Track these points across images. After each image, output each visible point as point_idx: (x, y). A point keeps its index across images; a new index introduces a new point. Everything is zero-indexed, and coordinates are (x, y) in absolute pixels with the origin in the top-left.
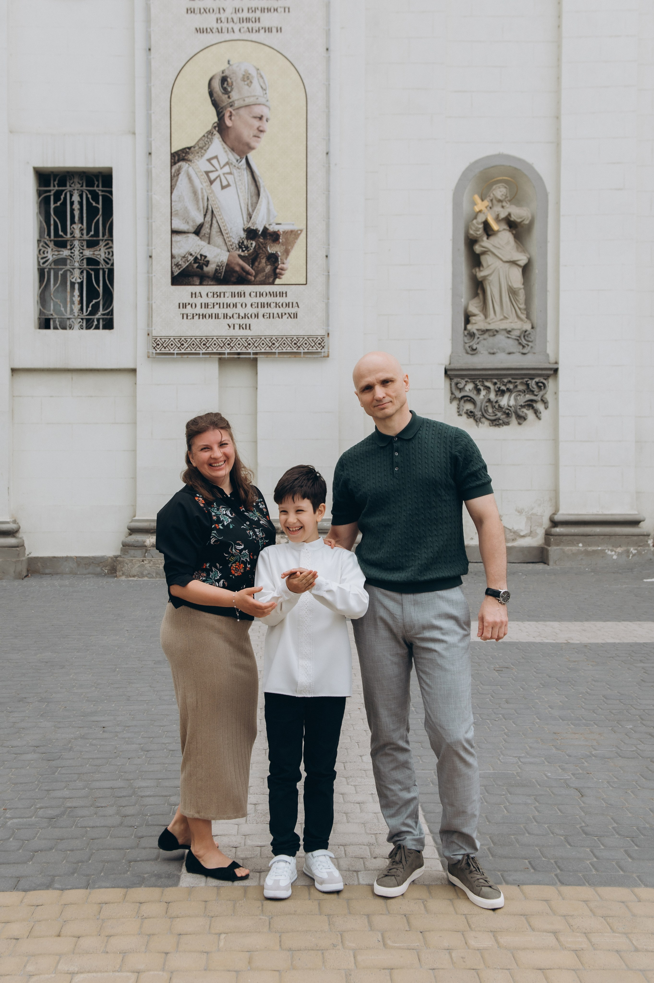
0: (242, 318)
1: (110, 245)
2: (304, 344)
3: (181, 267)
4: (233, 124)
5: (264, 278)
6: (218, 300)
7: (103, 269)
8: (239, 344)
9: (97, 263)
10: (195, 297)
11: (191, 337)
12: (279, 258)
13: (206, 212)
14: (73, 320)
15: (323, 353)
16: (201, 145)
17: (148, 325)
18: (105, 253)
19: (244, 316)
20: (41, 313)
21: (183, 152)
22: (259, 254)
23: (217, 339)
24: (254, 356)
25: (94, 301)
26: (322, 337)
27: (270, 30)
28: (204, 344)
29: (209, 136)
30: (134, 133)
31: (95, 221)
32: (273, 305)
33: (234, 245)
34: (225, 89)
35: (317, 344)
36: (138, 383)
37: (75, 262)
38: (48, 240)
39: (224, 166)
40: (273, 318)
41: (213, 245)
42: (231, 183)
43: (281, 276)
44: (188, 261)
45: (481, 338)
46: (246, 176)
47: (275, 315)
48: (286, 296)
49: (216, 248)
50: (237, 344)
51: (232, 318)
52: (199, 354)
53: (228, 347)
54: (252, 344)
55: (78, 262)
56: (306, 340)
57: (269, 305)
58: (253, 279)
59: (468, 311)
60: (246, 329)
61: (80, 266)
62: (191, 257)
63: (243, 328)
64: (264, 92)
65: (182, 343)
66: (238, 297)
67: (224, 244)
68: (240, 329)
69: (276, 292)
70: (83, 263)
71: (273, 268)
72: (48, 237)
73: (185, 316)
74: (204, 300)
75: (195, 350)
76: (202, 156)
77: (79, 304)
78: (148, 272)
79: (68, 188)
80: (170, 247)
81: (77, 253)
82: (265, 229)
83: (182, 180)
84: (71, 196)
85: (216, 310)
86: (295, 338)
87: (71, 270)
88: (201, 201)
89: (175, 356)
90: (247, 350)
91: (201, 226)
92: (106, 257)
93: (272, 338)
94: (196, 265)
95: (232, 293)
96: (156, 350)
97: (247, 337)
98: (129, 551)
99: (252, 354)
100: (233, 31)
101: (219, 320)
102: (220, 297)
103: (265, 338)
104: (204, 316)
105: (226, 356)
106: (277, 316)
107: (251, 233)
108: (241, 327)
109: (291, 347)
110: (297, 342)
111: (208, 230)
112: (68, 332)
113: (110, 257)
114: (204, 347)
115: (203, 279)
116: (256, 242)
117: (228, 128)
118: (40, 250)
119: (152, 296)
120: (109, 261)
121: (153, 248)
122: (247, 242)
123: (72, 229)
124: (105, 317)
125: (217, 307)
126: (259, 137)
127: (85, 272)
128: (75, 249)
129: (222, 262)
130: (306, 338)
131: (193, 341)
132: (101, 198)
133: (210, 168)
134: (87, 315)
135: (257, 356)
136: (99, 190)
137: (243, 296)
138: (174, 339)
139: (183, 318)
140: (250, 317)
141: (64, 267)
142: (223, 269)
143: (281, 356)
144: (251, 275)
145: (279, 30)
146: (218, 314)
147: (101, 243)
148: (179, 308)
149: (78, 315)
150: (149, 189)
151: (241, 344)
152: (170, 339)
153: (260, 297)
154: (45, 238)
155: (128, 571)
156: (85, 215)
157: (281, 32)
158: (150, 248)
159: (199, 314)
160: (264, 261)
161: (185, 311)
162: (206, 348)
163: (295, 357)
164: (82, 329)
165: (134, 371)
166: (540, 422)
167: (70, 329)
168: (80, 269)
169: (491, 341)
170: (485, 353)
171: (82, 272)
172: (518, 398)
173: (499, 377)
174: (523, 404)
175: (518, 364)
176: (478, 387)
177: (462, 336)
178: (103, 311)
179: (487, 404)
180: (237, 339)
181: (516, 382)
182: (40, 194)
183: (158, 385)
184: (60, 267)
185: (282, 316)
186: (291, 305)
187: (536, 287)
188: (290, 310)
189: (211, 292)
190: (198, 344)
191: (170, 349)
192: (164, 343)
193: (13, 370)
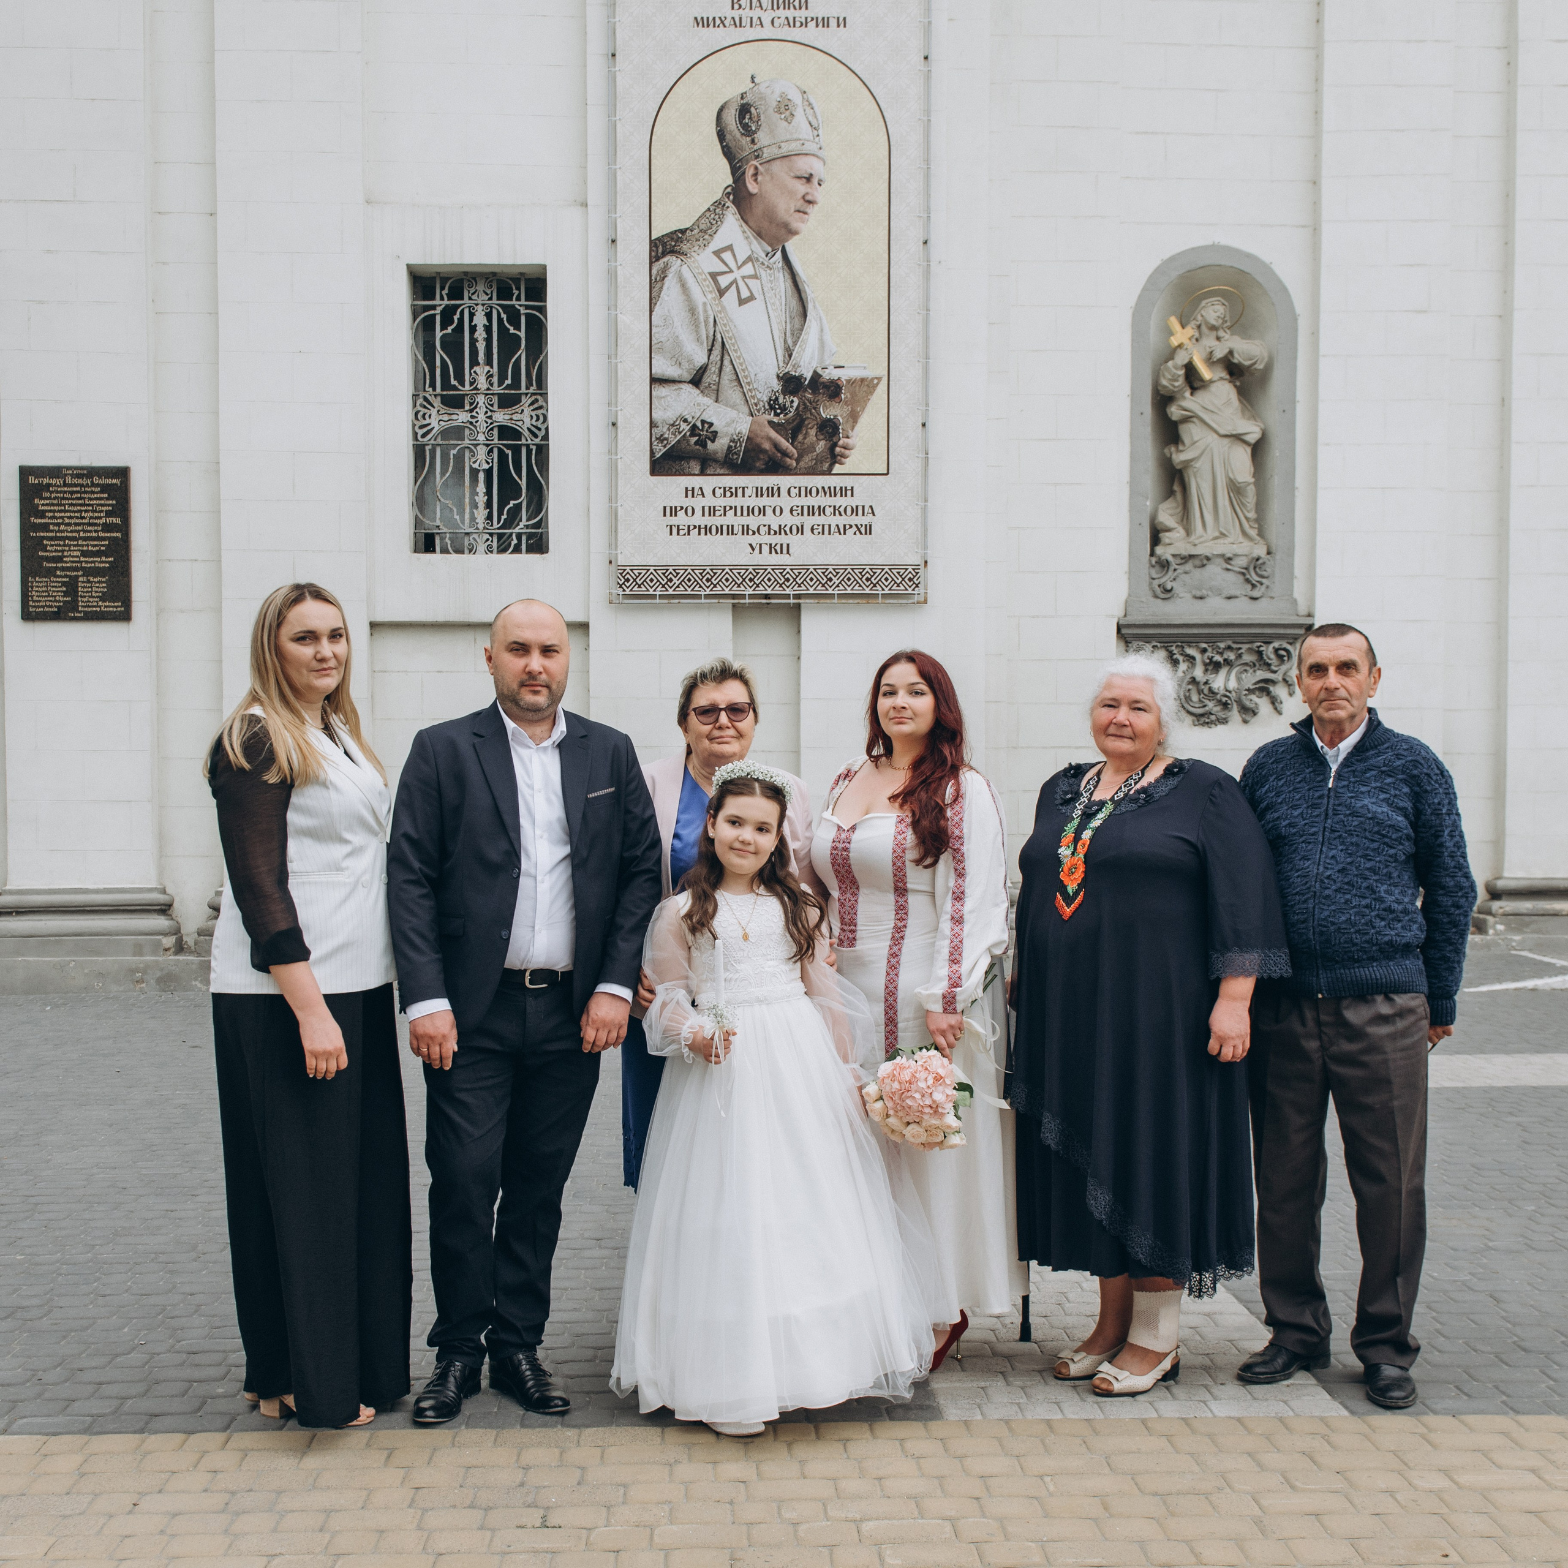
0: (775, 533)
1: (541, 403)
2: (883, 580)
4: (760, 190)
5: (814, 462)
6: (732, 502)
7: (528, 446)
8: (769, 580)
9: (517, 435)
11: (685, 568)
13: (713, 345)
14: (475, 536)
15: (916, 596)
16: (702, 227)
17: (610, 546)
18: (532, 416)
19: (777, 530)
20: (418, 523)
21: (672, 239)
22: (805, 419)
23: (731, 570)
24: (796, 601)
25: (512, 503)
26: (914, 567)
27: (825, 22)
28: (708, 580)
29: (717, 211)
30: (585, 205)
31: (513, 360)
32: (829, 511)
34: (746, 127)
35: (907, 580)
36: (592, 647)
37: (478, 432)
38: (430, 394)
39: (744, 263)
40: (830, 534)
42: (756, 295)
43: (843, 460)
44: (680, 433)
45: (1180, 569)
46: (782, 282)
47: (833, 529)
48: (852, 495)
50: (766, 579)
51: (757, 533)
52: (699, 597)
53: (751, 584)
54: (792, 580)
55: (484, 433)
56: (887, 572)
57: (822, 511)
58: (795, 464)
60: (782, 553)
61: (487, 440)
63: (776, 552)
64: (816, 133)
65: (669, 577)
66: (768, 496)
68: (771, 553)
69: (835, 488)
70: (492, 435)
72: (431, 389)
73: (675, 530)
74: (709, 501)
75: (692, 590)
77: (485, 508)
78: (610, 452)
79: (466, 300)
81: (481, 417)
82: (816, 376)
83: (670, 289)
84: (472, 315)
85: (730, 519)
86: (867, 568)
87: (472, 447)
88: (703, 324)
89: (658, 601)
90: (784, 590)
91: (703, 370)
92: (532, 425)
93: (827, 569)
94: (694, 439)
95: (757, 488)
96: (624, 590)
97: (784, 567)
99: (792, 597)
100: (761, 24)
101: (734, 536)
102: (736, 496)
103: (815, 569)
104: (708, 530)
105: (747, 601)
106: (837, 530)
107: (791, 383)
108: (773, 550)
109: (860, 586)
110: (872, 576)
111: (715, 377)
112: (466, 557)
113: (539, 424)
114: (708, 584)
115: (707, 464)
116: (800, 399)
117: (751, 195)
118: (416, 414)
119: (617, 494)
120: (539, 432)
121: (619, 408)
123: (473, 375)
124: (533, 531)
125: (730, 513)
126: (805, 213)
127: (496, 451)
128: (478, 410)
130: (887, 569)
131: (689, 573)
132: (523, 319)
134: (498, 528)
135: (800, 601)
136: (520, 305)
137: (776, 495)
138: (655, 570)
139: (671, 534)
140: (788, 532)
141: (460, 442)
142: (741, 446)
143: (843, 601)
144: (790, 458)
145: (842, 22)
146: (732, 526)
147: (523, 398)
148: (665, 515)
149: (484, 528)
150: (612, 305)
151: (773, 579)
152: (648, 570)
153: (806, 496)
154: (425, 390)
156: (495, 351)
157: (845, 26)
159: (699, 526)
160: (813, 432)
161: (674, 521)
162: (712, 586)
163: (868, 603)
164: (491, 552)
165: (585, 626)
166: (1282, 717)
167: (470, 552)
168: (487, 445)
169: (1197, 573)
170: (1188, 596)
171: (491, 451)
172: (1243, 676)
173: (1212, 639)
174: (1252, 687)
175: (1245, 616)
176: (1175, 657)
177: (1148, 565)
178: (528, 520)
179: (1190, 687)
180: (766, 570)
181: (1240, 648)
182: (415, 313)
183: (628, 651)
184: (452, 442)
185: (845, 530)
186: (860, 512)
187: (1276, 482)
188: (860, 520)
189: (720, 488)
190: (697, 579)
191: (648, 587)
192: (637, 577)
193: (373, 626)
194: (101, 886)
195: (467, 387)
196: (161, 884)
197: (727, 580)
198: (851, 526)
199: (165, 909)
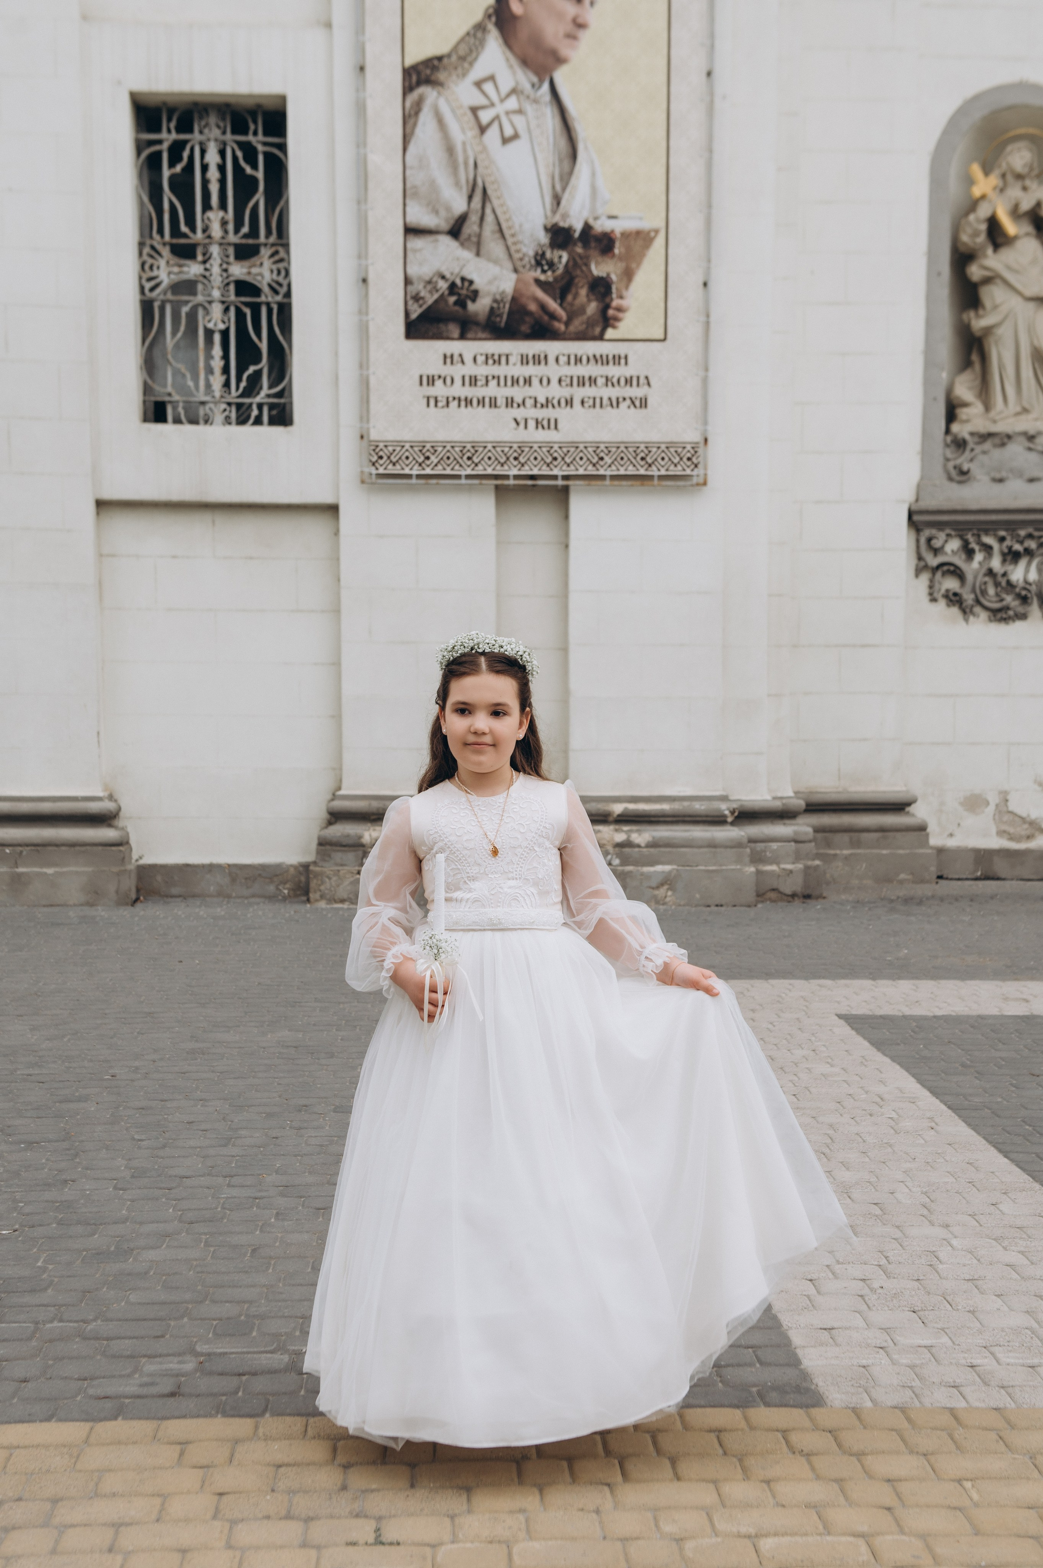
0: (542, 406)
1: (283, 255)
2: (659, 460)
3: (424, 303)
5: (584, 326)
6: (495, 370)
7: (268, 304)
8: (536, 459)
9: (256, 291)
10: (452, 363)
11: (444, 444)
14: (212, 405)
15: (695, 478)
17: (361, 418)
18: (272, 271)
19: (544, 401)
20: (147, 390)
22: (575, 277)
23: (494, 447)
24: (565, 483)
25: (252, 369)
26: (693, 445)
28: (469, 458)
30: (329, 25)
31: (251, 204)
32: (601, 381)
33: (526, 259)
35: (685, 459)
36: (342, 532)
37: (213, 288)
38: (159, 243)
40: (601, 406)
45: (978, 449)
47: (605, 401)
48: (626, 363)
50: (532, 458)
51: (522, 407)
52: (458, 477)
53: (515, 463)
54: (560, 459)
55: (219, 288)
56: (663, 451)
57: (593, 381)
58: (562, 327)
61: (223, 296)
63: (543, 427)
65: (426, 455)
66: (534, 363)
68: (537, 428)
69: (607, 356)
70: (228, 291)
71: (601, 306)
72: (158, 237)
73: (432, 402)
74: (469, 369)
75: (452, 469)
76: (464, 75)
77: (221, 374)
78: (360, 312)
79: (196, 136)
81: (216, 270)
84: (203, 152)
85: (492, 390)
86: (642, 447)
87: (206, 305)
89: (414, 481)
92: (273, 280)
93: (598, 447)
94: (452, 299)
95: (522, 356)
96: (377, 469)
97: (551, 445)
98: (333, 855)
99: (560, 478)
101: (496, 410)
102: (500, 363)
103: (586, 447)
104: (468, 402)
105: (512, 482)
106: (609, 403)
108: (540, 426)
109: (634, 466)
110: (647, 455)
112: (200, 429)
113: (280, 279)
114: (469, 463)
116: (570, 254)
118: (143, 263)
119: (368, 360)
120: (281, 288)
121: (370, 262)
123: (206, 221)
124: (275, 401)
125: (493, 383)
127: (232, 310)
128: (211, 261)
129: (503, 292)
130: (663, 447)
131: (448, 451)
132: (261, 158)
133: (481, 101)
134: (237, 397)
135: (570, 483)
136: (259, 142)
137: (543, 362)
138: (412, 447)
139: (428, 405)
140: (556, 405)
141: (192, 298)
142: (504, 307)
143: (616, 483)
146: (495, 398)
147: (263, 250)
148: (421, 384)
149: (222, 397)
150: (360, 142)
151: (539, 458)
152: (403, 447)
153: (576, 364)
154: (153, 239)
155: (331, 891)
156: (230, 194)
158: (364, 262)
159: (459, 398)
160: (583, 292)
161: (432, 391)
162: (473, 465)
163: (642, 485)
164: (230, 423)
167: (206, 423)
168: (223, 302)
169: (997, 453)
170: (986, 479)
171: (226, 310)
173: (1013, 526)
176: (970, 546)
177: (942, 444)
178: (271, 387)
179: (987, 579)
180: (531, 447)
182: (140, 147)
183: (381, 537)
184: (183, 298)
185: (618, 403)
186: (634, 383)
188: (634, 392)
189: (481, 355)
190: (457, 457)
191: (404, 466)
192: (391, 454)
193: (101, 504)
195: (199, 235)
197: (489, 458)
198: (624, 399)
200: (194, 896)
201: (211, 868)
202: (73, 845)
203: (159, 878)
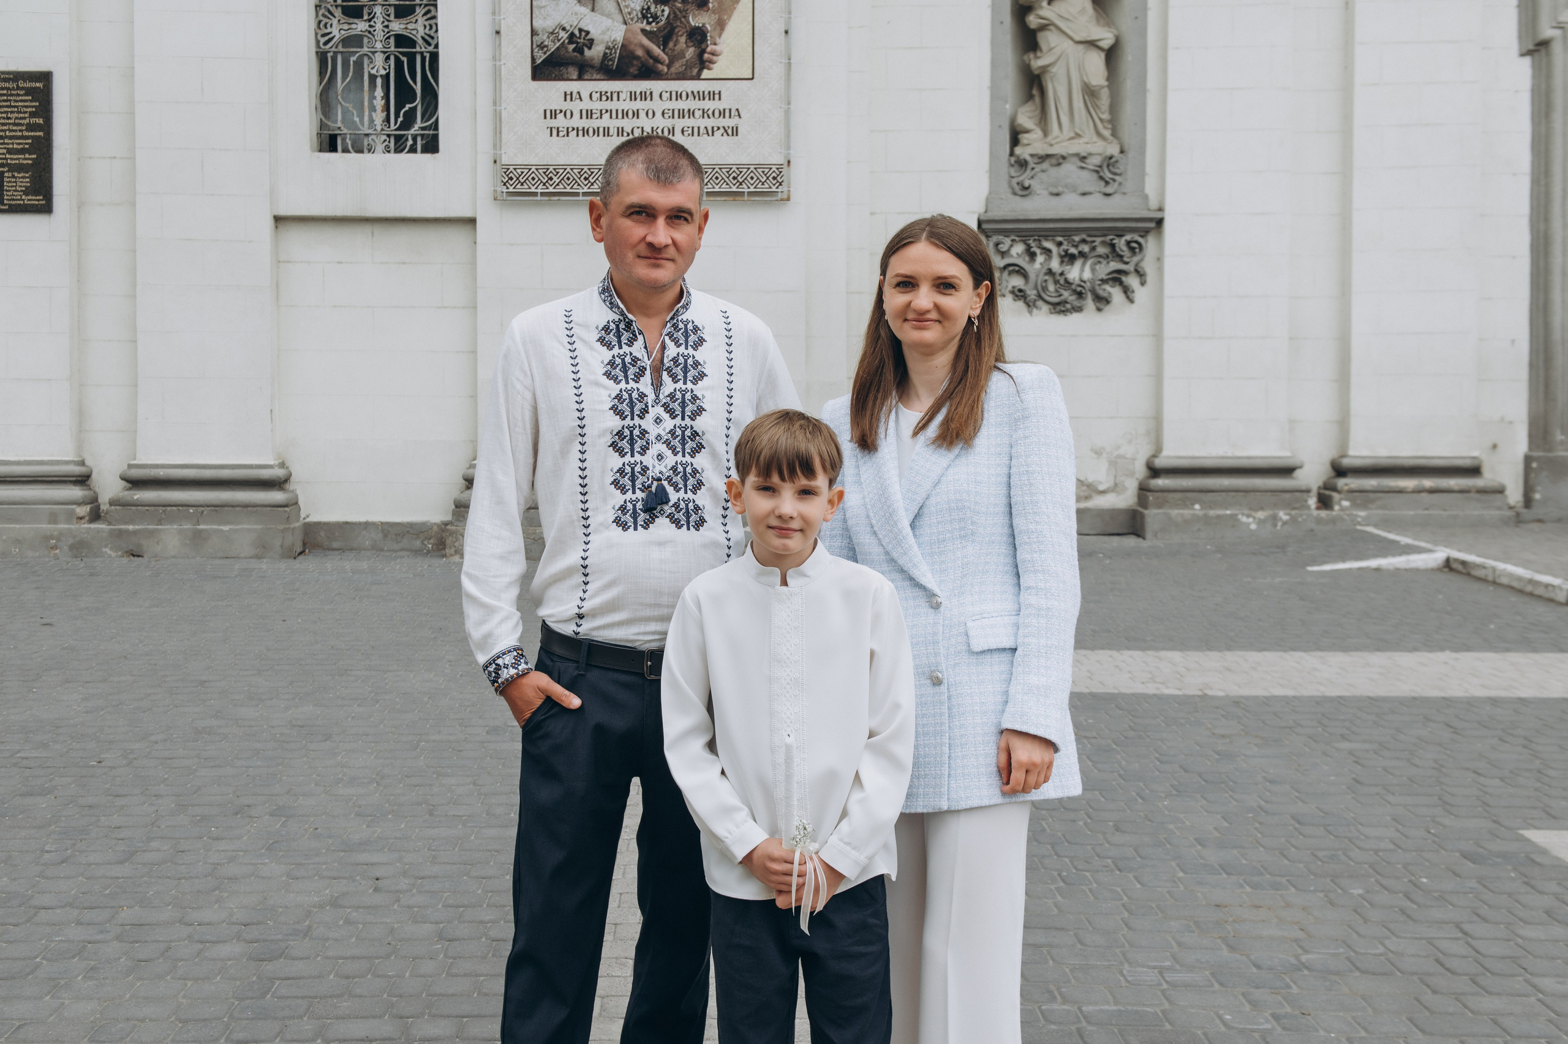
1: (433, 13)
2: (749, 178)
5: (684, 67)
6: (608, 105)
7: (422, 53)
9: (412, 43)
10: (571, 100)
11: (565, 167)
12: (708, 35)
14: (374, 137)
15: (780, 194)
17: (495, 146)
18: (425, 26)
20: (322, 125)
22: (676, 27)
25: (408, 106)
26: (778, 166)
28: (586, 179)
32: (698, 114)
35: (771, 178)
36: (478, 242)
37: (376, 41)
38: (332, 5)
40: (699, 135)
41: (599, 13)
44: (559, 40)
45: (1038, 168)
47: (702, 130)
48: (720, 99)
49: (604, 18)
52: (577, 194)
55: (381, 41)
56: (752, 171)
57: (691, 113)
58: (666, 69)
59: (1016, 124)
61: (384, 47)
62: (564, 32)
65: (549, 176)
66: (641, 100)
67: (617, 11)
69: (704, 92)
70: (389, 43)
71: (698, 51)
73: (555, 132)
74: (586, 105)
75: (571, 188)
77: (382, 111)
78: (494, 58)
80: (530, 15)
81: (379, 26)
85: (606, 121)
86: (734, 168)
87: (371, 54)
89: (539, 198)
92: (425, 34)
94: (572, 47)
95: (631, 93)
96: (508, 188)
101: (610, 138)
102: (612, 100)
104: (585, 132)
106: (705, 132)
109: (727, 184)
110: (738, 175)
112: (366, 157)
113: (432, 33)
114: (586, 182)
115: (584, 70)
118: (319, 22)
119: (501, 98)
120: (430, 39)
121: (502, 17)
122: (656, 8)
124: (426, 132)
125: (606, 116)
127: (392, 58)
128: (375, 19)
130: (752, 167)
131: (568, 172)
137: (649, 98)
138: (537, 169)
139: (551, 135)
141: (359, 50)
142: (615, 53)
144: (662, 64)
146: (608, 128)
147: (418, 10)
148: (545, 118)
149: (382, 130)
152: (530, 169)
153: (677, 100)
154: (328, 3)
158: (497, 18)
159: (578, 128)
160: (683, 39)
161: (554, 123)
162: (590, 184)
163: (734, 200)
164: (389, 152)
165: (472, 221)
166: (1133, 306)
167: (369, 151)
168: (384, 53)
169: (1054, 172)
170: (1045, 193)
171: (388, 58)
172: (1098, 267)
173: (1067, 233)
174: (1105, 277)
175: (1098, 211)
176: (1032, 250)
177: (1007, 165)
178: (422, 122)
179: (1047, 277)
181: (1094, 241)
183: (512, 245)
184: (352, 50)
185: (713, 132)
186: (727, 114)
187: (1129, 85)
188: (727, 122)
189: (597, 92)
190: (576, 177)
191: (530, 185)
192: (520, 176)
193: (278, 220)
194: (22, 459)
196: (80, 457)
198: (719, 128)
199: (83, 480)
200: (351, 549)
201: (366, 525)
202: (246, 506)
203: (322, 534)
